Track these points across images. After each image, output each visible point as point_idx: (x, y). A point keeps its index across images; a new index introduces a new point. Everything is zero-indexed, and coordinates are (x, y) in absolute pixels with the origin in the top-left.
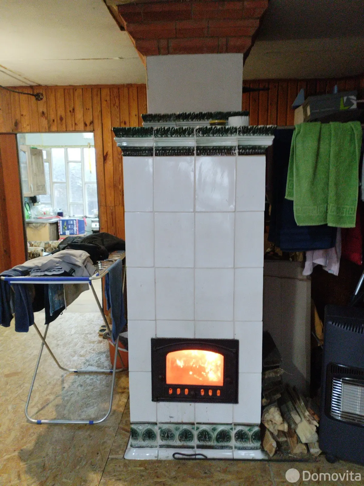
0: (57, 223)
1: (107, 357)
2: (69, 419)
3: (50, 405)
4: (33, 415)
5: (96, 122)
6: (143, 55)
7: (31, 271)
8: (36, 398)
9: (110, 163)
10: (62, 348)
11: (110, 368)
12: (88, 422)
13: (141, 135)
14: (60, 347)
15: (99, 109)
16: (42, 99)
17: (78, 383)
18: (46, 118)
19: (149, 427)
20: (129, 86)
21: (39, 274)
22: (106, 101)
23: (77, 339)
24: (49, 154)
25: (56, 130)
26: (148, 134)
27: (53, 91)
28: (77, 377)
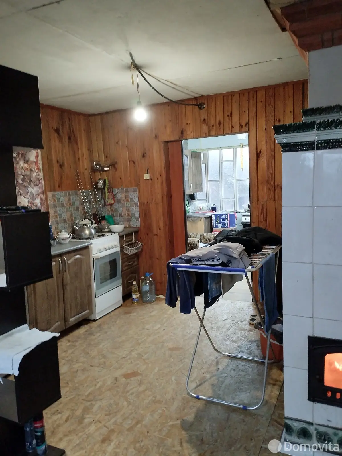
0: (211, 217)
1: (258, 346)
2: (224, 400)
3: (207, 383)
4: (193, 390)
5: (251, 122)
6: (306, 51)
7: (193, 260)
8: (195, 374)
9: (263, 160)
10: (216, 331)
11: (261, 358)
12: (242, 407)
13: (302, 130)
14: (214, 331)
15: (255, 110)
16: (204, 108)
17: (231, 367)
18: (207, 124)
19: (305, 425)
20: (285, 85)
21: (200, 263)
22: (262, 102)
23: (229, 324)
24: (206, 156)
25: (215, 134)
26: (310, 129)
27: (214, 100)
28: (230, 361)
